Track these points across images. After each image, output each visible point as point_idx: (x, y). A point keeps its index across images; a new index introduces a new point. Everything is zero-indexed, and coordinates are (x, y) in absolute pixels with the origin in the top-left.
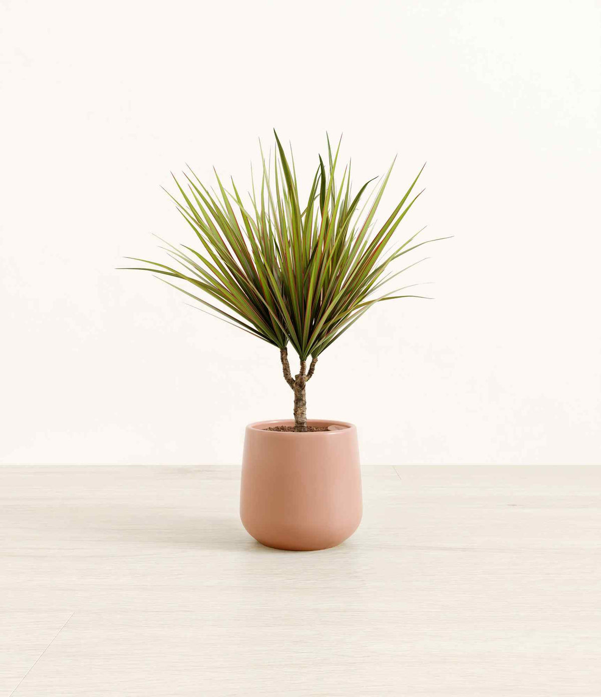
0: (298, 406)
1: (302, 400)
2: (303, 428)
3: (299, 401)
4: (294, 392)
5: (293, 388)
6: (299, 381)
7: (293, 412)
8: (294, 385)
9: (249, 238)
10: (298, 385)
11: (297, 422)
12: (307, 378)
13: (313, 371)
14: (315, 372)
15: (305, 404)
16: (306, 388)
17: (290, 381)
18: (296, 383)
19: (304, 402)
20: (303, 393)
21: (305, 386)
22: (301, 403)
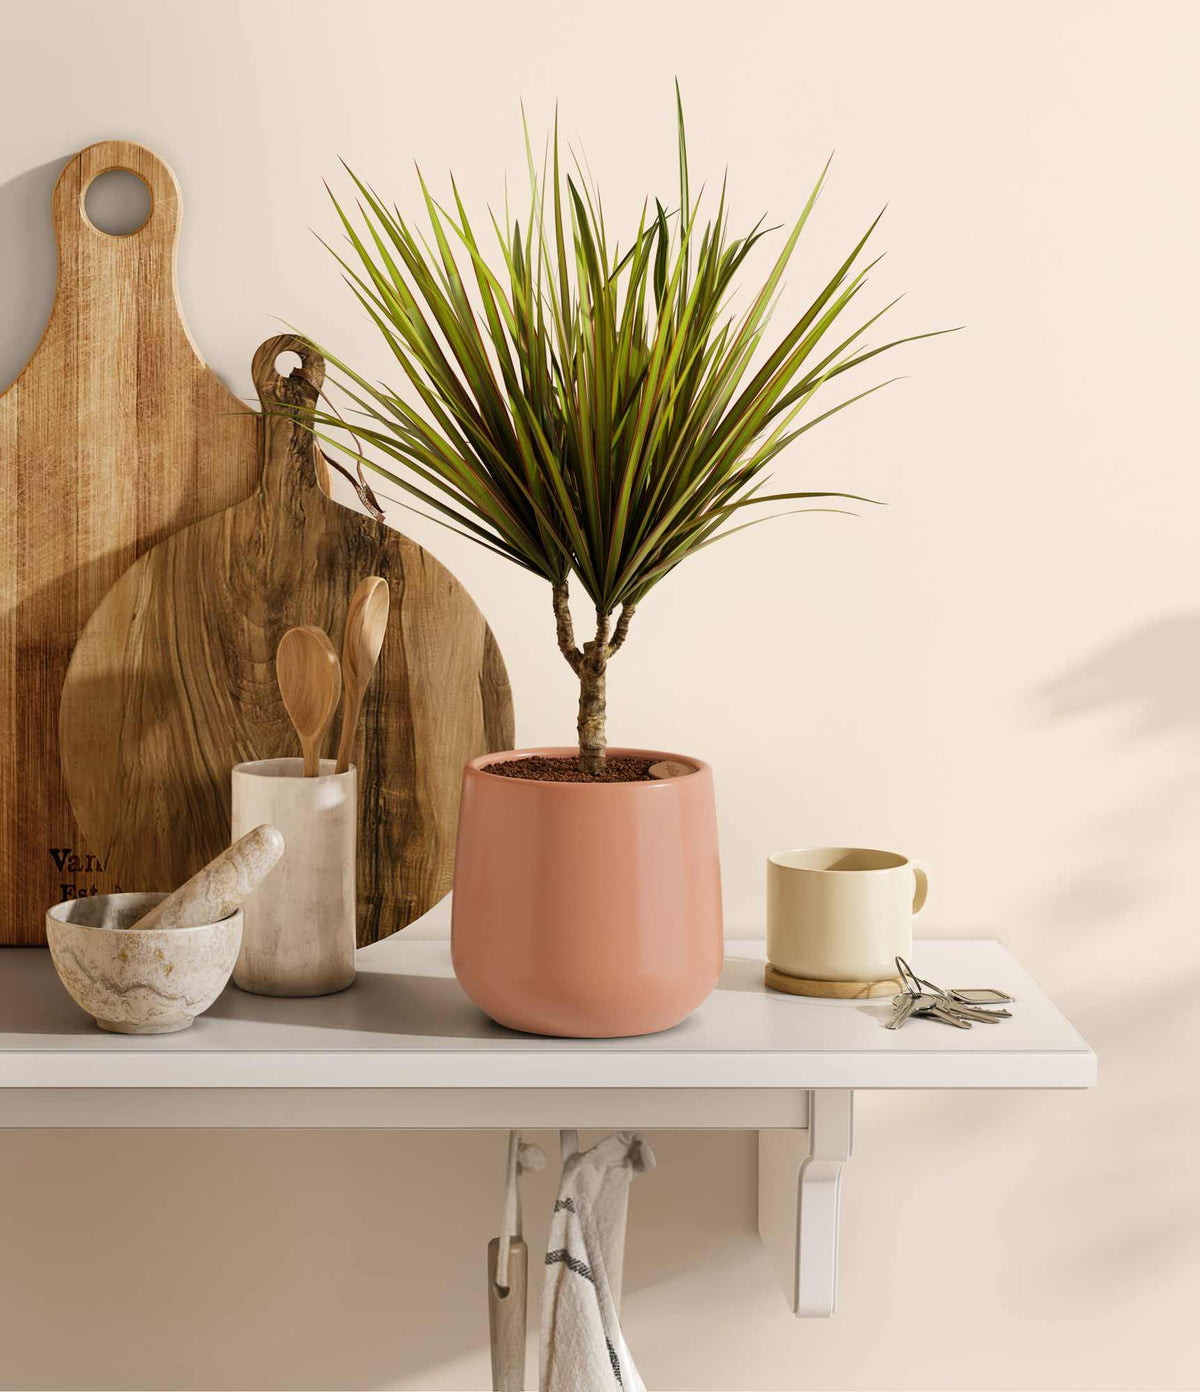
0: (588, 711)
1: (597, 699)
2: (596, 760)
3: (590, 700)
4: (579, 681)
5: (577, 671)
6: (591, 656)
7: (576, 723)
8: (581, 665)
9: (493, 337)
10: (588, 664)
11: (584, 746)
12: (610, 651)
13: (625, 634)
14: (628, 637)
15: (602, 709)
16: (608, 673)
17: (572, 656)
18: (585, 663)
19: (601, 704)
20: (600, 682)
21: (605, 668)
22: (595, 706)
